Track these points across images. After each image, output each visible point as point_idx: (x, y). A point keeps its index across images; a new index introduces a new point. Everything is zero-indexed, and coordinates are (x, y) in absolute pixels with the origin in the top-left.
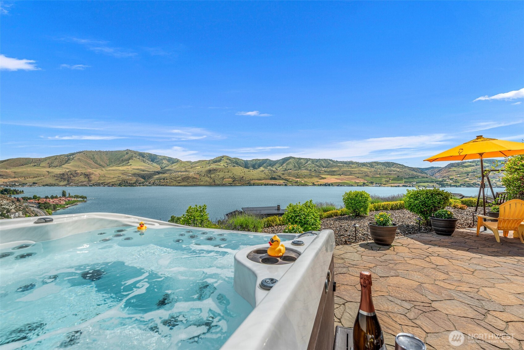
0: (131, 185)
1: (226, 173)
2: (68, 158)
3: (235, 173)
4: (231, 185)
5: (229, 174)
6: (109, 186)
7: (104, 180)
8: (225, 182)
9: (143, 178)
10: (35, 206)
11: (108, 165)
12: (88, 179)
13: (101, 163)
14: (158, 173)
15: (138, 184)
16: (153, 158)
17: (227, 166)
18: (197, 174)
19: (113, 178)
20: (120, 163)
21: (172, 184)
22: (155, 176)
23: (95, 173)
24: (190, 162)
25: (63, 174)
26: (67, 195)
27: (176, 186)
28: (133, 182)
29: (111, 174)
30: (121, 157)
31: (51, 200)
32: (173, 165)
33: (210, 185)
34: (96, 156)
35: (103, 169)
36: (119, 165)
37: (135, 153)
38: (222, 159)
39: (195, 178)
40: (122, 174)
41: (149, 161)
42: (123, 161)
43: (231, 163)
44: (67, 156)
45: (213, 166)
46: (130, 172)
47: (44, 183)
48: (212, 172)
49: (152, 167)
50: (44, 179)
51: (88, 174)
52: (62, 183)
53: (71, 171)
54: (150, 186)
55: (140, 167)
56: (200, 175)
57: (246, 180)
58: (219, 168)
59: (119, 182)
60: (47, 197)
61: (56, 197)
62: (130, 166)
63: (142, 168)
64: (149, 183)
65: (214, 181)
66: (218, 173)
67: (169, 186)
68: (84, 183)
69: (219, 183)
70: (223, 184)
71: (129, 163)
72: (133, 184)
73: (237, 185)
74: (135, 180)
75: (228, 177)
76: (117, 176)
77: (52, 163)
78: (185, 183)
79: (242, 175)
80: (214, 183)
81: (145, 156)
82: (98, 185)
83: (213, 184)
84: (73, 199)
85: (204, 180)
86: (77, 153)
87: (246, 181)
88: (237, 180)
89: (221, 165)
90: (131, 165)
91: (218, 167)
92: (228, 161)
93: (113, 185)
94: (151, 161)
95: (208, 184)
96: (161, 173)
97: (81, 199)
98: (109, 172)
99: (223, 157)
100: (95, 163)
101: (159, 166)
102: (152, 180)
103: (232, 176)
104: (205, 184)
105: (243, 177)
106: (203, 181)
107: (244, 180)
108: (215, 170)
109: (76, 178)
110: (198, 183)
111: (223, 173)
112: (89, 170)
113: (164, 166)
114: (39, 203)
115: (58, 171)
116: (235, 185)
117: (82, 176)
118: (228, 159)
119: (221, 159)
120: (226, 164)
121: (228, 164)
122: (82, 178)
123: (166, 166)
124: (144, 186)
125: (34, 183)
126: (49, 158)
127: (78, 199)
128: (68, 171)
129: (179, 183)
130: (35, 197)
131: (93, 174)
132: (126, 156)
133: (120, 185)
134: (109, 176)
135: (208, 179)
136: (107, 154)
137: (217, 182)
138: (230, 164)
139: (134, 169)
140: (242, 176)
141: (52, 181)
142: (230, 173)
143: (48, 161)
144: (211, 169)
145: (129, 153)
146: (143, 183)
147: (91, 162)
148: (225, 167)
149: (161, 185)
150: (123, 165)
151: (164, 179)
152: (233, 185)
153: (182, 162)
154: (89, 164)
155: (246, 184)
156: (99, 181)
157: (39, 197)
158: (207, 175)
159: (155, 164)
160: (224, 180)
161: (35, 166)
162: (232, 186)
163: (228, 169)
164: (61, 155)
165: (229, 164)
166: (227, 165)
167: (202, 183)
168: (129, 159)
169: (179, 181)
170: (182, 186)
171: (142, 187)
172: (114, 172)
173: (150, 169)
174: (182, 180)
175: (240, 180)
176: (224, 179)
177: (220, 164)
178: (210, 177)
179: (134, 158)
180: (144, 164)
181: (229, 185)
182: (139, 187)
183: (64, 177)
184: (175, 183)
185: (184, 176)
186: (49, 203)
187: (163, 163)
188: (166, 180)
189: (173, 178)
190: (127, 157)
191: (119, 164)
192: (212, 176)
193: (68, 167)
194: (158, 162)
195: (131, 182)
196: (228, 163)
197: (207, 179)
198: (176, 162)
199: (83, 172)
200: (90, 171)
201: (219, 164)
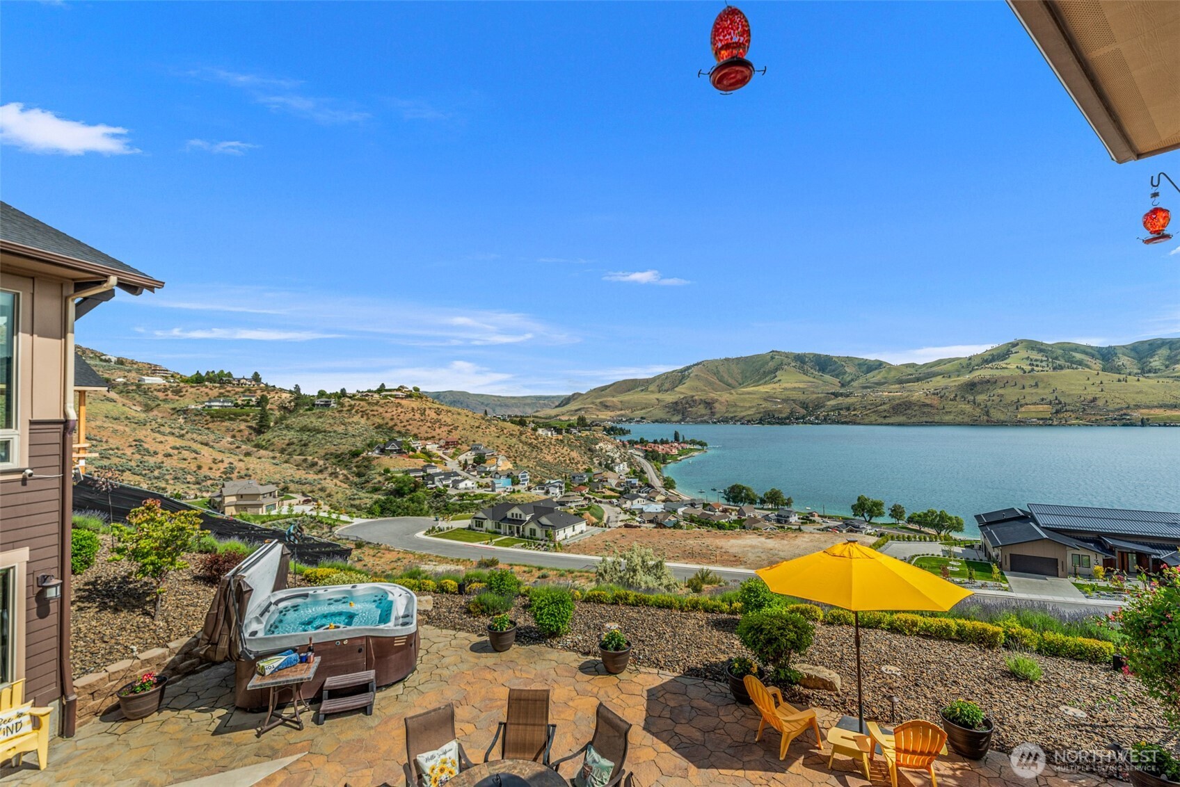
0: (782, 422)
1: (1028, 390)
2: (681, 376)
3: (1061, 387)
4: (1045, 423)
5: (1040, 391)
6: (742, 424)
7: (735, 412)
8: (1026, 416)
9: (803, 408)
10: (642, 455)
11: (740, 384)
12: (709, 411)
13: (730, 381)
14: (836, 395)
15: (794, 421)
16: (823, 364)
17: (1033, 370)
18: (934, 394)
19: (750, 407)
20: (760, 379)
21: (867, 421)
22: (828, 403)
23: (720, 399)
24: (913, 365)
25: (676, 403)
26: (681, 440)
27: (879, 425)
28: (784, 416)
29: (744, 400)
30: (762, 366)
31: (660, 447)
32: (869, 375)
33: (974, 423)
34: (721, 369)
35: (732, 391)
36: (761, 382)
37: (787, 355)
38: (1014, 350)
39: (927, 405)
40: (765, 400)
41: (815, 370)
42: (765, 374)
43: (1044, 359)
44: (682, 371)
45: (985, 373)
46: (779, 396)
47: (654, 419)
48: (979, 388)
49: (821, 382)
50: (654, 412)
51: (710, 401)
52: (676, 418)
53: (685, 397)
54: (817, 424)
55: (797, 385)
56: (941, 397)
57: (1109, 408)
58: (1003, 377)
59: (759, 416)
60: (655, 442)
61: (667, 442)
62: (777, 385)
63: (801, 386)
64: (817, 418)
65: (988, 412)
66: (1001, 391)
67: (859, 424)
68: (705, 418)
69: (1002, 417)
70: (1020, 421)
71: (776, 377)
72: (785, 419)
73: (1070, 425)
74: (789, 411)
75: (1036, 399)
76: (754, 404)
77: (662, 385)
78: (902, 419)
79: (1093, 391)
80: (985, 418)
81: (807, 360)
82: (725, 421)
83: (985, 420)
84: (688, 446)
85: (954, 410)
86: (694, 365)
87: (1108, 411)
88: (1068, 408)
89: (1009, 366)
90: (780, 380)
91: (997, 373)
92: (1035, 355)
93: (749, 421)
94: (819, 370)
95: (966, 419)
96: (841, 395)
97: (700, 447)
98: (742, 396)
99: (1017, 344)
100: (720, 381)
101: (836, 381)
102: (822, 413)
103: (1051, 397)
104: (959, 419)
105: (1095, 399)
106: (950, 412)
107: (1100, 410)
108: (988, 381)
109: (694, 409)
110: (937, 418)
111: (1016, 390)
112: (711, 395)
113: (849, 379)
114: (646, 451)
115: (670, 398)
116: (1064, 424)
117: (702, 406)
118: (1033, 349)
119: (1009, 351)
120: (1029, 362)
121: (1035, 363)
122: (702, 410)
123: (852, 380)
124: (805, 423)
125: (642, 418)
126: (658, 377)
127: (695, 447)
128: (682, 397)
129: (885, 417)
130: (642, 442)
131: (717, 400)
132: (770, 363)
133: (761, 422)
134: (742, 405)
135: (968, 408)
136: (737, 364)
137: (996, 415)
138: (1044, 364)
139: (785, 389)
140: (1090, 398)
141: (661, 414)
142: (1045, 388)
143: (658, 382)
144: (976, 380)
145: (777, 357)
146: (803, 417)
147: (714, 379)
148: (1025, 372)
149: (843, 423)
150: (765, 383)
151: (848, 409)
152: (1055, 423)
153: (890, 368)
154: (710, 384)
155: (1107, 420)
156: (726, 415)
157: (647, 441)
158: (962, 397)
159: (827, 377)
160: (1023, 409)
161: (642, 390)
162: (1050, 425)
163: (1032, 377)
164: (673, 372)
165: (1038, 363)
166: (1030, 365)
167: (947, 418)
168: (776, 370)
169: (885, 414)
170: (892, 424)
171: (801, 425)
172: (751, 396)
173: (817, 387)
174: (891, 410)
175: (1084, 409)
176: (1022, 406)
177: (1004, 366)
178: (975, 403)
179: (786, 367)
180: (805, 378)
181: (1041, 422)
182: (795, 425)
183: (678, 408)
184: (873, 417)
185: (897, 402)
186: (658, 452)
187: (846, 372)
188: (854, 410)
189: (869, 407)
190: (772, 365)
191: (758, 381)
192: (981, 398)
193: (682, 390)
194: (834, 371)
195: (781, 416)
196: (1036, 360)
197: (964, 406)
198: (876, 369)
199: (703, 398)
200: (713, 395)
201: (1003, 364)
